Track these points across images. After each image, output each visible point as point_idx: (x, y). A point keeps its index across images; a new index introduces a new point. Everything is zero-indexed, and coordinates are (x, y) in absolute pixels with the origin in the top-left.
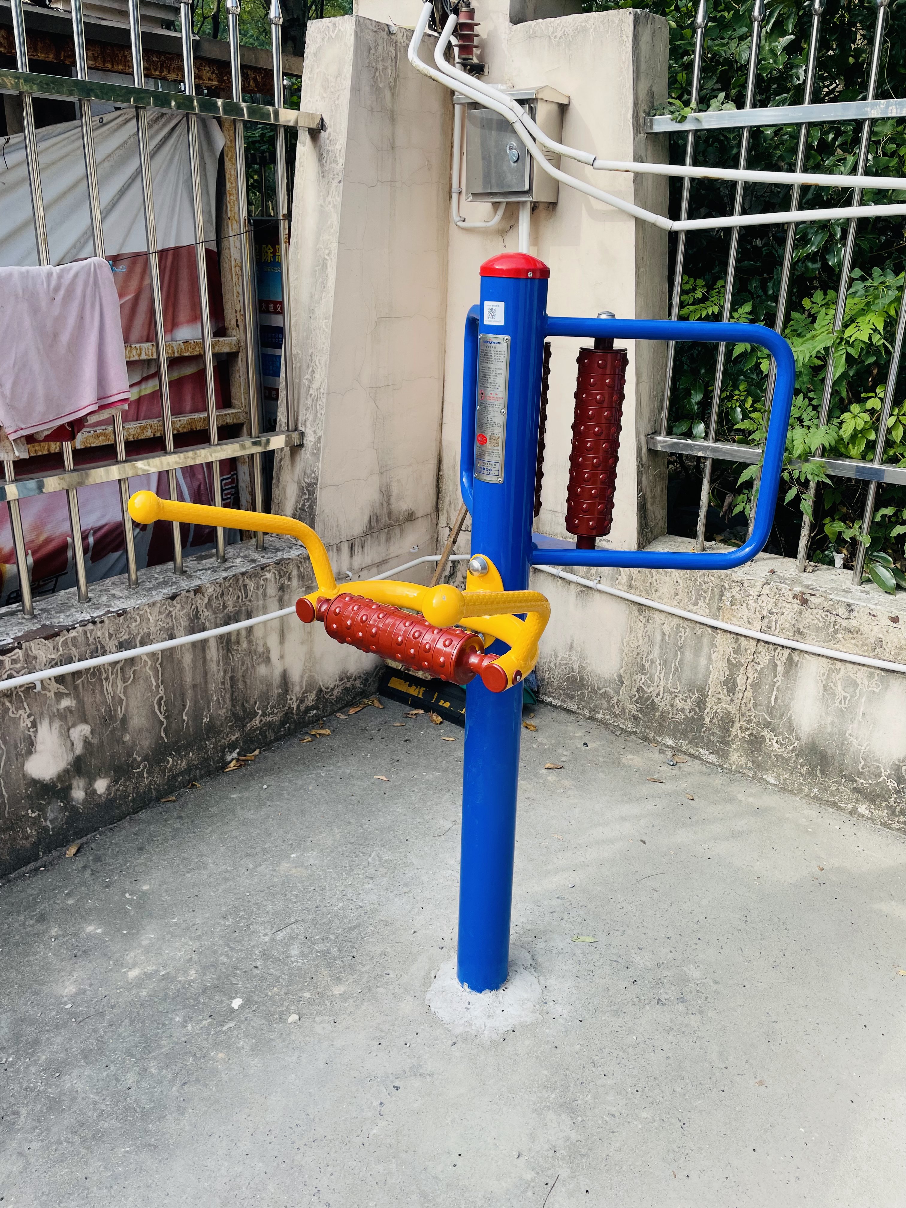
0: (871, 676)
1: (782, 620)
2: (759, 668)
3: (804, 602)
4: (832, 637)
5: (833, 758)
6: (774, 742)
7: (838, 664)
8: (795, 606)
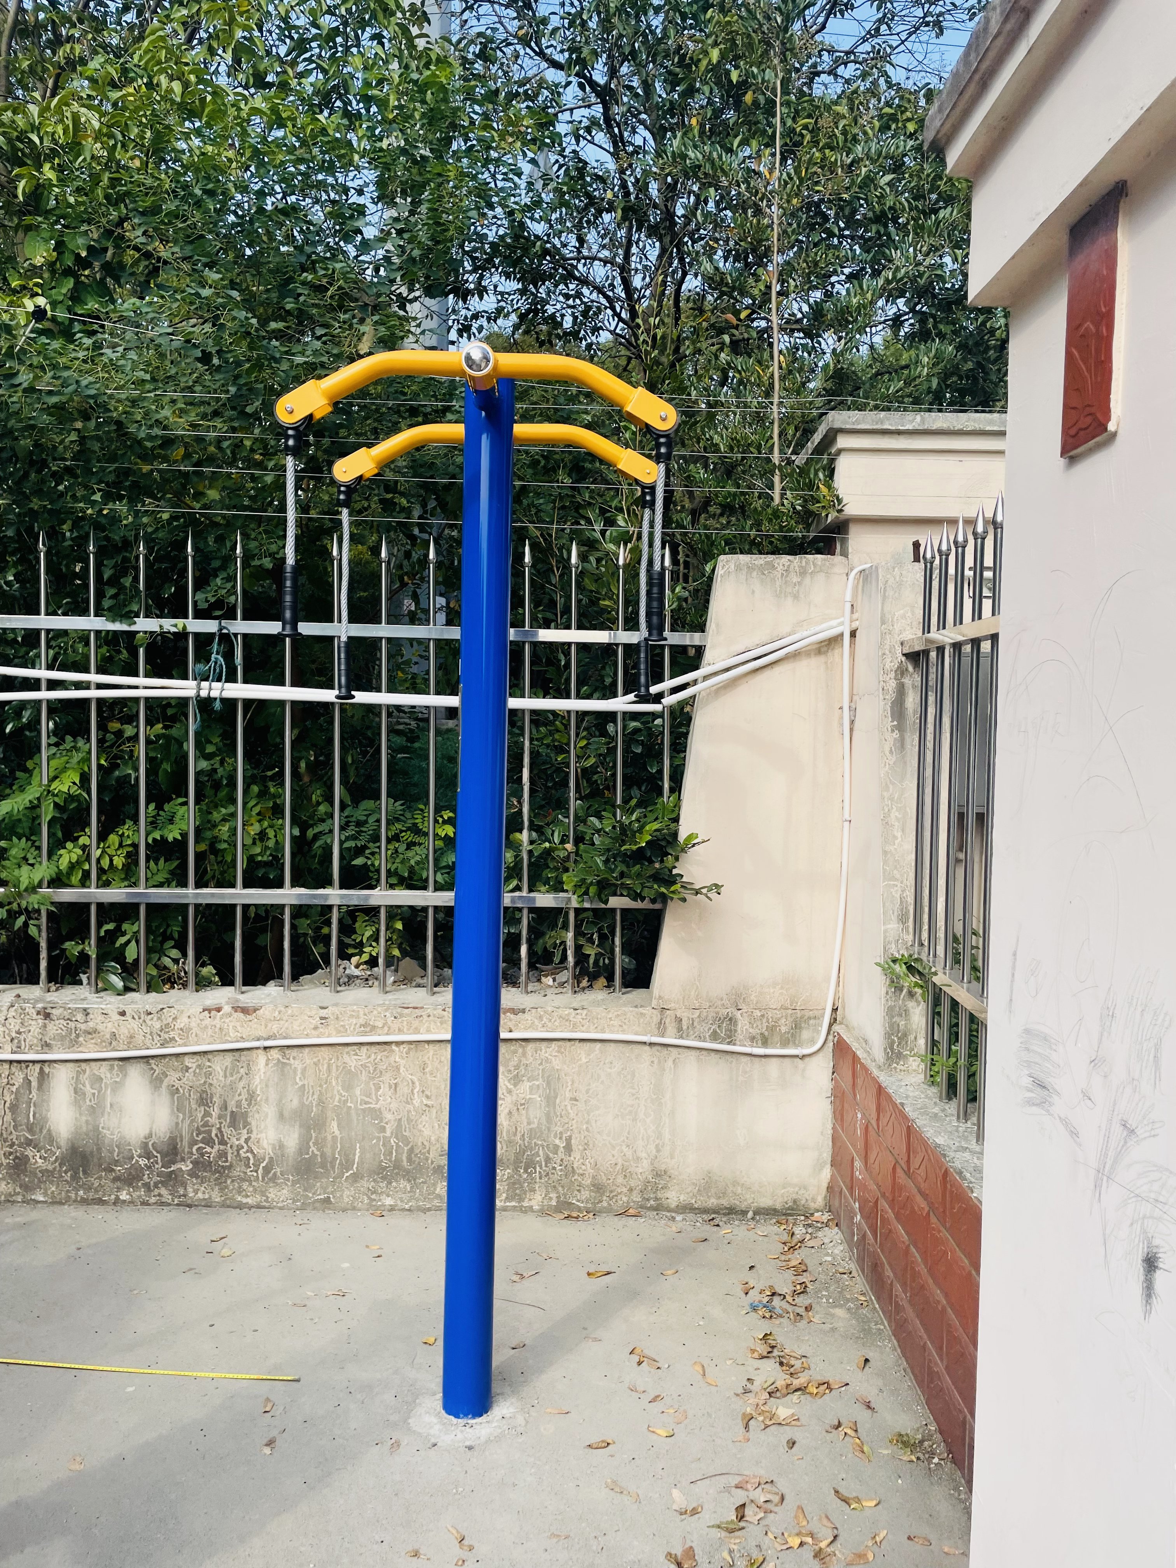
0: (112, 1067)
1: (29, 1037)
2: (14, 1089)
3: (47, 1016)
4: (74, 1043)
5: (92, 1152)
6: (37, 1158)
7: (83, 1065)
8: (40, 1021)
